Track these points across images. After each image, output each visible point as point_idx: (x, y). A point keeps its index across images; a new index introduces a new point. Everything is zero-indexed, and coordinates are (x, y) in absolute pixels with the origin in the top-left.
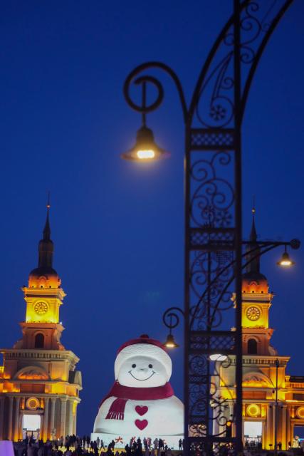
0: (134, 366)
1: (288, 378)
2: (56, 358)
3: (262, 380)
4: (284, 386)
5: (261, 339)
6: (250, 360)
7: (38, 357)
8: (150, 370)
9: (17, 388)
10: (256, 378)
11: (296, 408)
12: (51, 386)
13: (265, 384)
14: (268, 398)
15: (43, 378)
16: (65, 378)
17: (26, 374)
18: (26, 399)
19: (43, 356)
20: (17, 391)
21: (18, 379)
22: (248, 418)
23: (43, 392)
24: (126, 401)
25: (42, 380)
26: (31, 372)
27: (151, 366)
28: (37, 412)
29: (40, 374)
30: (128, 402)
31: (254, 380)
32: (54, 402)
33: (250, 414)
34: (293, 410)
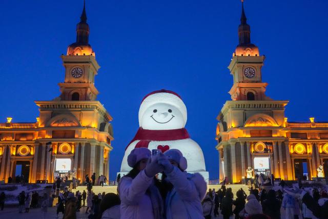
0: (155, 111)
1: (286, 119)
2: (87, 108)
3: (267, 121)
4: (285, 126)
5: (258, 92)
6: (255, 105)
7: (70, 108)
8: (170, 115)
9: (49, 135)
10: (262, 119)
11: (294, 145)
12: (81, 132)
13: (270, 124)
14: (273, 136)
15: (74, 124)
16: (95, 125)
17: (58, 122)
18: (59, 145)
19: (74, 107)
20: (49, 137)
21: (50, 127)
22: (257, 154)
23: (73, 137)
24: (149, 142)
25: (72, 127)
26: (63, 120)
27: (170, 111)
28: (68, 155)
29: (71, 121)
30: (150, 143)
31: (260, 120)
32: (83, 146)
33: (258, 150)
34: (292, 146)
